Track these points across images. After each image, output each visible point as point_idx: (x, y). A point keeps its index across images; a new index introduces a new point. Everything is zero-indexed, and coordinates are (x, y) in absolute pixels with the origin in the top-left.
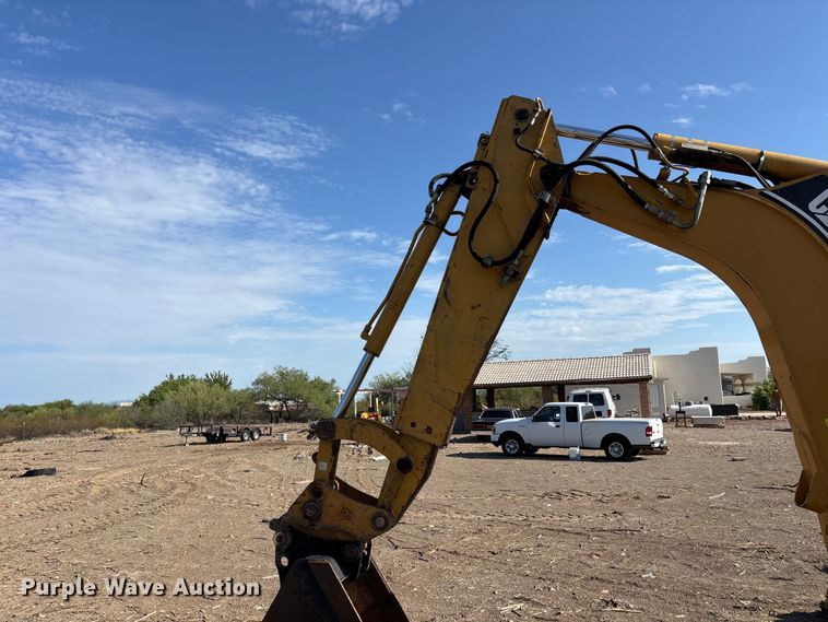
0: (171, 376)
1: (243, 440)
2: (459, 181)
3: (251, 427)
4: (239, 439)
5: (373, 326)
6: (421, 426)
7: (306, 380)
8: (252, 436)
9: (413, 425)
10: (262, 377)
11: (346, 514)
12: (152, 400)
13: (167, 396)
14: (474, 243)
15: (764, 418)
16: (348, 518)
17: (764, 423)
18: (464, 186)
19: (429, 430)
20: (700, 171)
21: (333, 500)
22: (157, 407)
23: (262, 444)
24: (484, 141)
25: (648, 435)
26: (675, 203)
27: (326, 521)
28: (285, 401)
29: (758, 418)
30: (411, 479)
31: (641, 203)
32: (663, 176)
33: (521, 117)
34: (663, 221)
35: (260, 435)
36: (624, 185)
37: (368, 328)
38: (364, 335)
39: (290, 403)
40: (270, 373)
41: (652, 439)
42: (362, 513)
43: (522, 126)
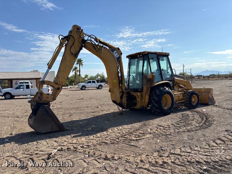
2: (66, 38)
5: (50, 63)
6: (61, 82)
9: (59, 82)
14: (71, 50)
15: (66, 88)
16: (48, 98)
17: (66, 89)
18: (67, 39)
19: (62, 83)
20: (102, 45)
21: (44, 96)
25: (49, 91)
26: (99, 49)
27: (43, 99)
29: (64, 88)
30: (59, 91)
31: (95, 48)
32: (98, 45)
33: (78, 29)
34: (98, 52)
36: (93, 45)
37: (48, 63)
38: (48, 65)
41: (49, 92)
42: (50, 97)
43: (78, 31)
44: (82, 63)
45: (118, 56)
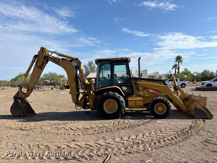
0: (21, 74)
1: (36, 90)
2: (36, 56)
3: (38, 86)
4: (35, 89)
7: (57, 75)
8: (38, 88)
9: (30, 85)
10: (45, 74)
11: (22, 95)
12: (15, 79)
13: (19, 79)
21: (20, 94)
22: (16, 81)
23: (41, 90)
24: (39, 52)
27: (19, 96)
28: (51, 80)
31: (55, 61)
33: (43, 49)
35: (40, 88)
39: (52, 81)
40: (47, 73)
42: (24, 95)
43: (43, 51)
44: (182, 60)
45: (77, 64)
